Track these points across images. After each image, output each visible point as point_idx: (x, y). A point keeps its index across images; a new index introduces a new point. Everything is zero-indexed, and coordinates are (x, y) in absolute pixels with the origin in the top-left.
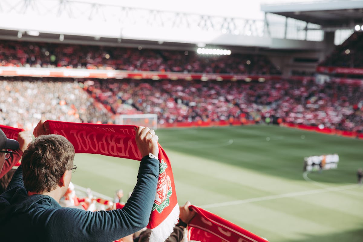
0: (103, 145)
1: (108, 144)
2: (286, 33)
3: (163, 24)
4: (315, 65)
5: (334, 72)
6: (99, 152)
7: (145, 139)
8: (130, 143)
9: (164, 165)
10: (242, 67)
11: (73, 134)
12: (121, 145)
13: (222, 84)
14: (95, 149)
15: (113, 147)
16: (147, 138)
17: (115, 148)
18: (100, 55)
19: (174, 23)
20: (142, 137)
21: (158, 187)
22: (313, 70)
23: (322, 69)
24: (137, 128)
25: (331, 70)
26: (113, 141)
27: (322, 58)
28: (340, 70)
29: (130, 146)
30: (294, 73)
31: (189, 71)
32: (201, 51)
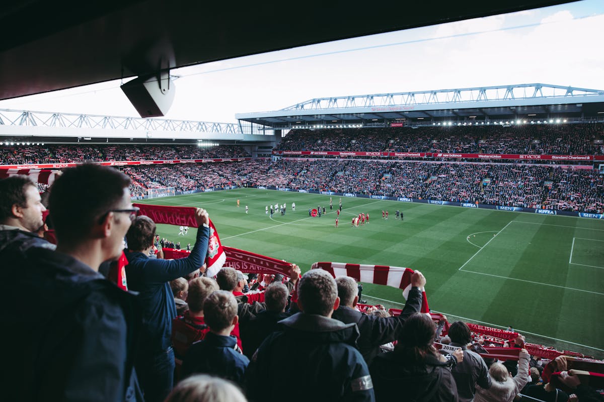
0: (171, 219)
1: (175, 218)
2: (252, 132)
3: (174, 129)
4: (271, 150)
5: (282, 154)
6: (169, 223)
7: (201, 215)
8: (190, 218)
9: (212, 231)
10: (227, 153)
11: (151, 212)
12: (184, 219)
13: (215, 164)
14: (166, 221)
15: (178, 220)
16: (202, 215)
17: (180, 221)
18: (134, 150)
19: (182, 128)
20: (199, 214)
21: (209, 243)
22: (271, 153)
23: (275, 152)
24: (196, 209)
25: (280, 153)
26: (179, 216)
27: (274, 146)
28: (285, 153)
29: (190, 220)
30: (259, 155)
31: (194, 158)
32: (200, 145)
